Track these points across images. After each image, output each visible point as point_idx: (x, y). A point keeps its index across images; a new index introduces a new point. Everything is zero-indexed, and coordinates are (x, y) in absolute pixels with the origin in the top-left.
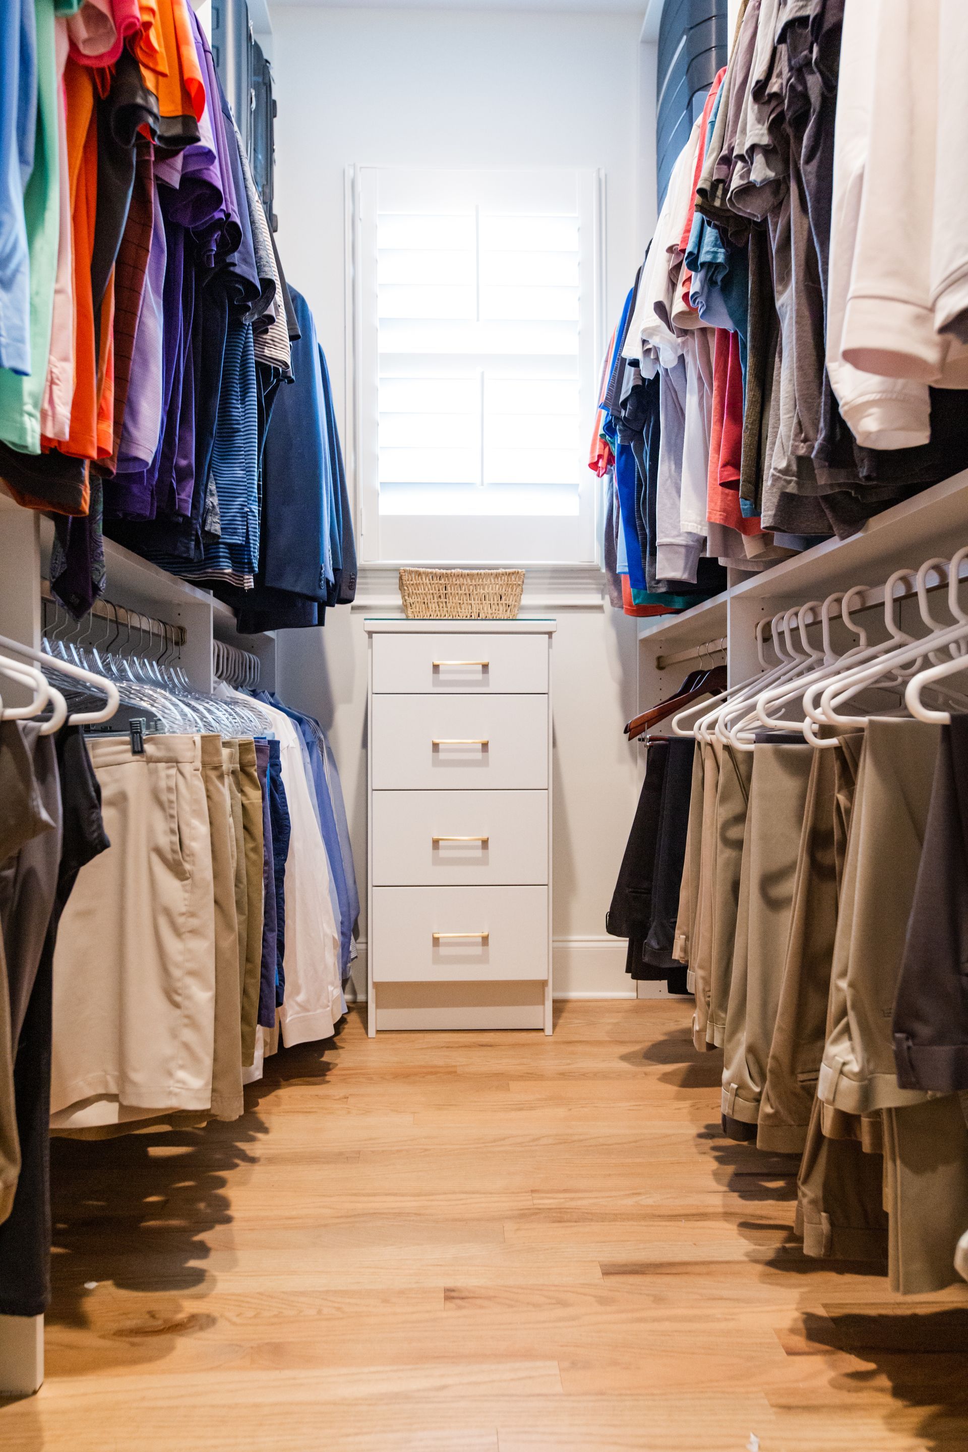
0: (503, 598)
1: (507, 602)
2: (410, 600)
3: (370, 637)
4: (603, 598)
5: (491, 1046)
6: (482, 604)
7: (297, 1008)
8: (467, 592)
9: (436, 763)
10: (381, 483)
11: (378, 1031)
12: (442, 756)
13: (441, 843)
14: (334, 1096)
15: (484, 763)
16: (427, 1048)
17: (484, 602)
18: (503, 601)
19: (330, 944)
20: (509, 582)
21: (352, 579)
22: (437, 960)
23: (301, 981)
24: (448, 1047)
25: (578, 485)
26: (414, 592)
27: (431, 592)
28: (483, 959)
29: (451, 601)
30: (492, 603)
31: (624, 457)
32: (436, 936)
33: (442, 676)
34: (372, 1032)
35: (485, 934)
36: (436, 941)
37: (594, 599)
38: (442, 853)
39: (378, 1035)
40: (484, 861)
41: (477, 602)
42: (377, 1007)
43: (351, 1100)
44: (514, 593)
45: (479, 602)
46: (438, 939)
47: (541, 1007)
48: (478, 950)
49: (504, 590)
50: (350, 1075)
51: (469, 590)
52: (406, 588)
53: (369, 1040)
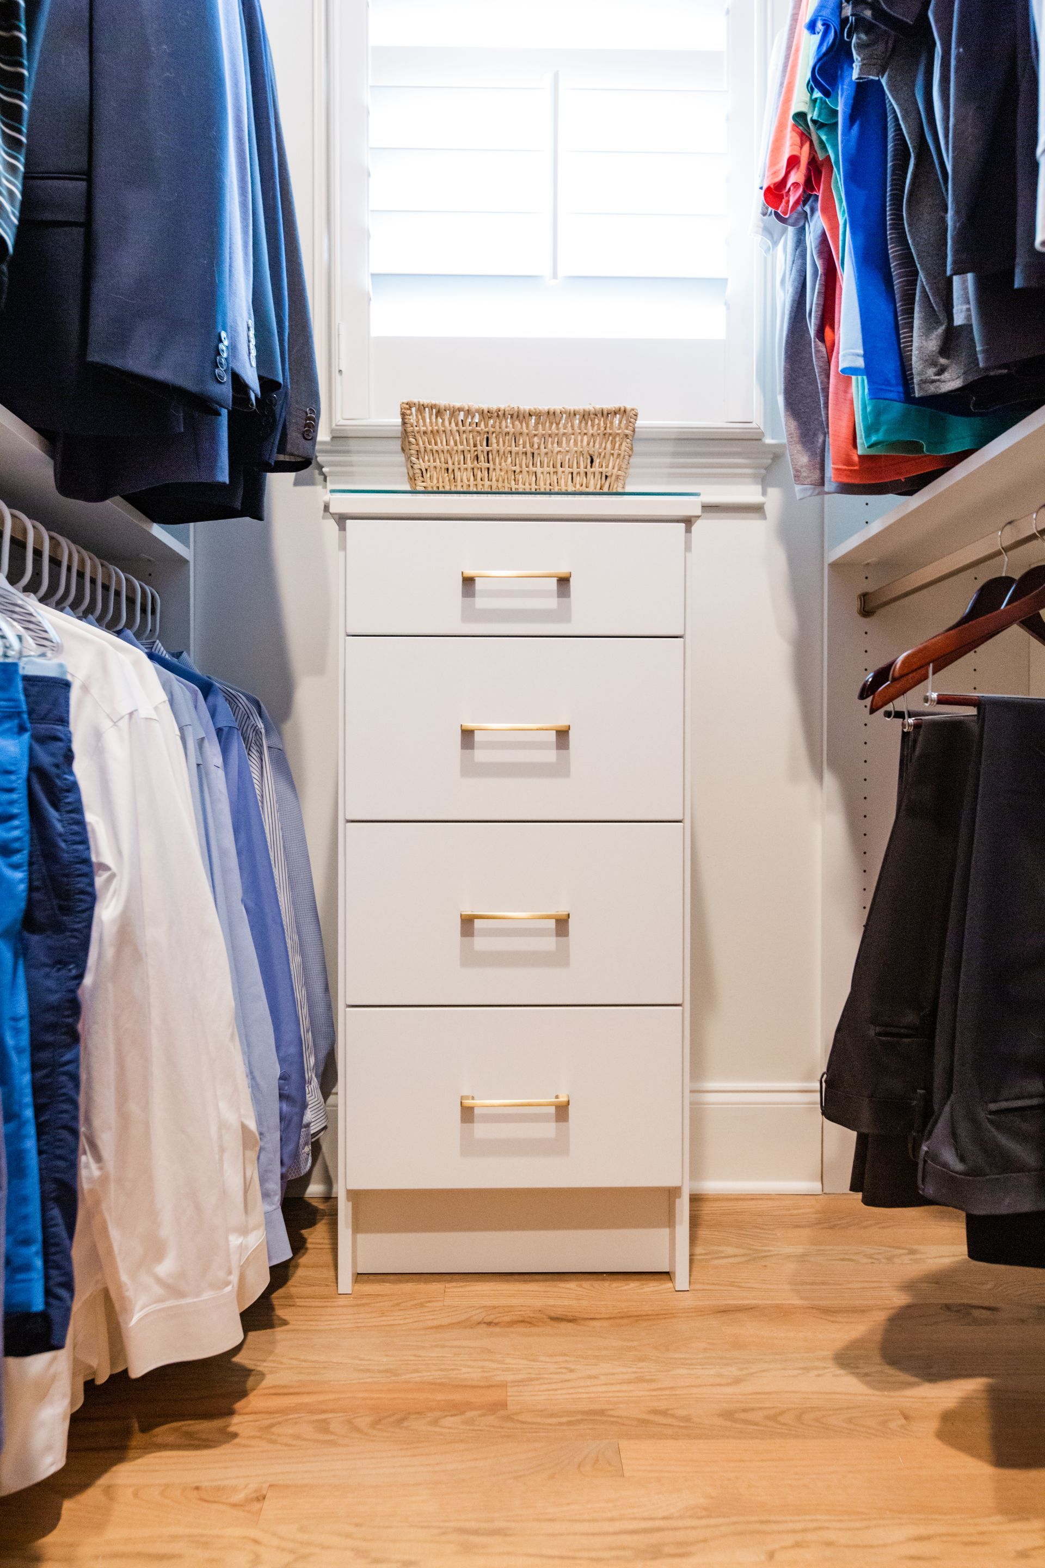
0: (597, 461)
1: (604, 470)
2: (420, 464)
3: (342, 528)
4: (764, 493)
5: (572, 1320)
6: (556, 473)
7: (158, 1290)
8: (528, 449)
9: (470, 770)
10: (373, 275)
11: (360, 1277)
12: (480, 755)
13: (478, 923)
14: (234, 1489)
15: (560, 770)
16: (451, 1326)
17: (560, 470)
18: (596, 468)
19: (233, 1141)
20: (608, 431)
21: (310, 418)
22: (470, 1148)
23: (167, 1230)
24: (489, 1324)
25: (726, 280)
26: (429, 447)
27: (460, 448)
28: (559, 1147)
29: (498, 467)
30: (575, 470)
31: (856, 128)
32: (468, 1103)
33: (480, 602)
34: (345, 1283)
35: (563, 1099)
36: (467, 1113)
37: (749, 493)
38: (480, 943)
39: (357, 1287)
40: (560, 959)
41: (546, 469)
42: (357, 1228)
43: (271, 1508)
44: (616, 452)
45: (552, 470)
46: (471, 1109)
47: (666, 1231)
48: (549, 1130)
49: (597, 445)
50: (282, 1411)
51: (532, 446)
52: (412, 440)
53: (341, 1301)
